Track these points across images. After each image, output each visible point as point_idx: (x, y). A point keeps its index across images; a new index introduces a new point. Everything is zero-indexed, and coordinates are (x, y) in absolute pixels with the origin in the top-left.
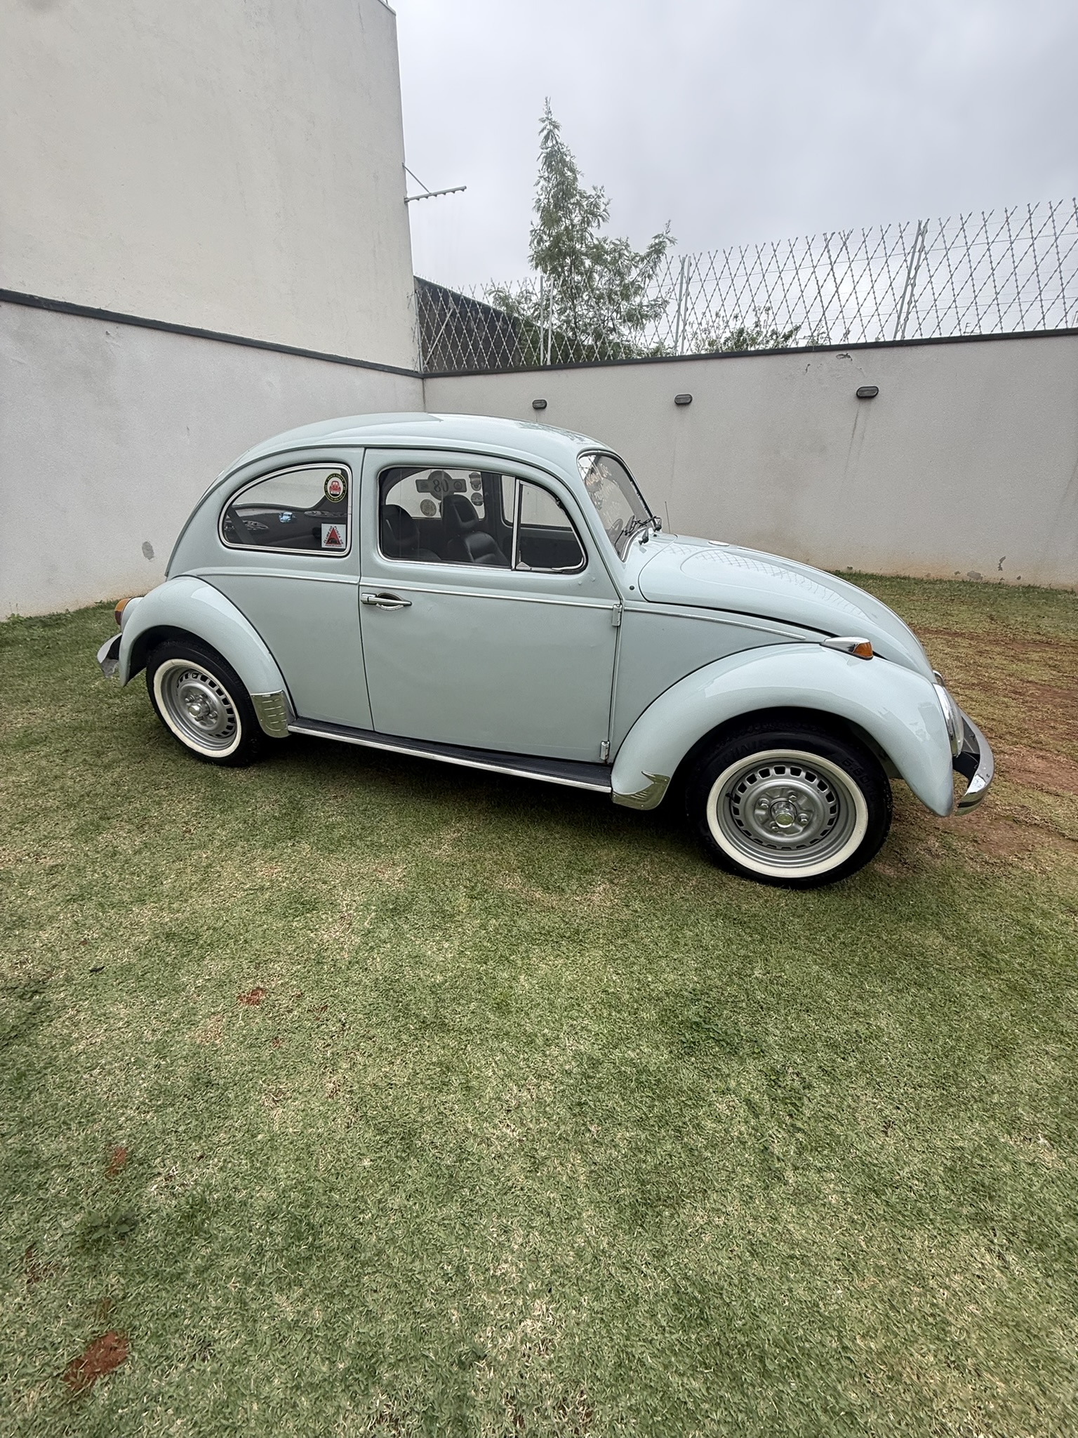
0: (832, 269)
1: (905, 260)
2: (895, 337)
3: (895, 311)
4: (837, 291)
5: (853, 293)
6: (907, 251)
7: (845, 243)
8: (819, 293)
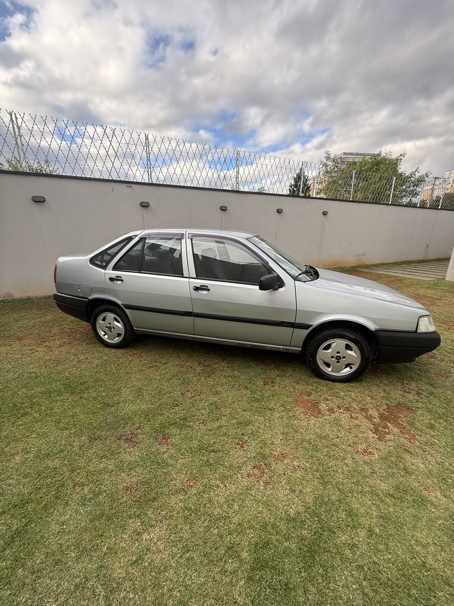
0: (111, 144)
1: (144, 149)
2: (149, 181)
3: (146, 170)
5: (125, 158)
6: (144, 145)
7: (114, 133)
8: (108, 154)
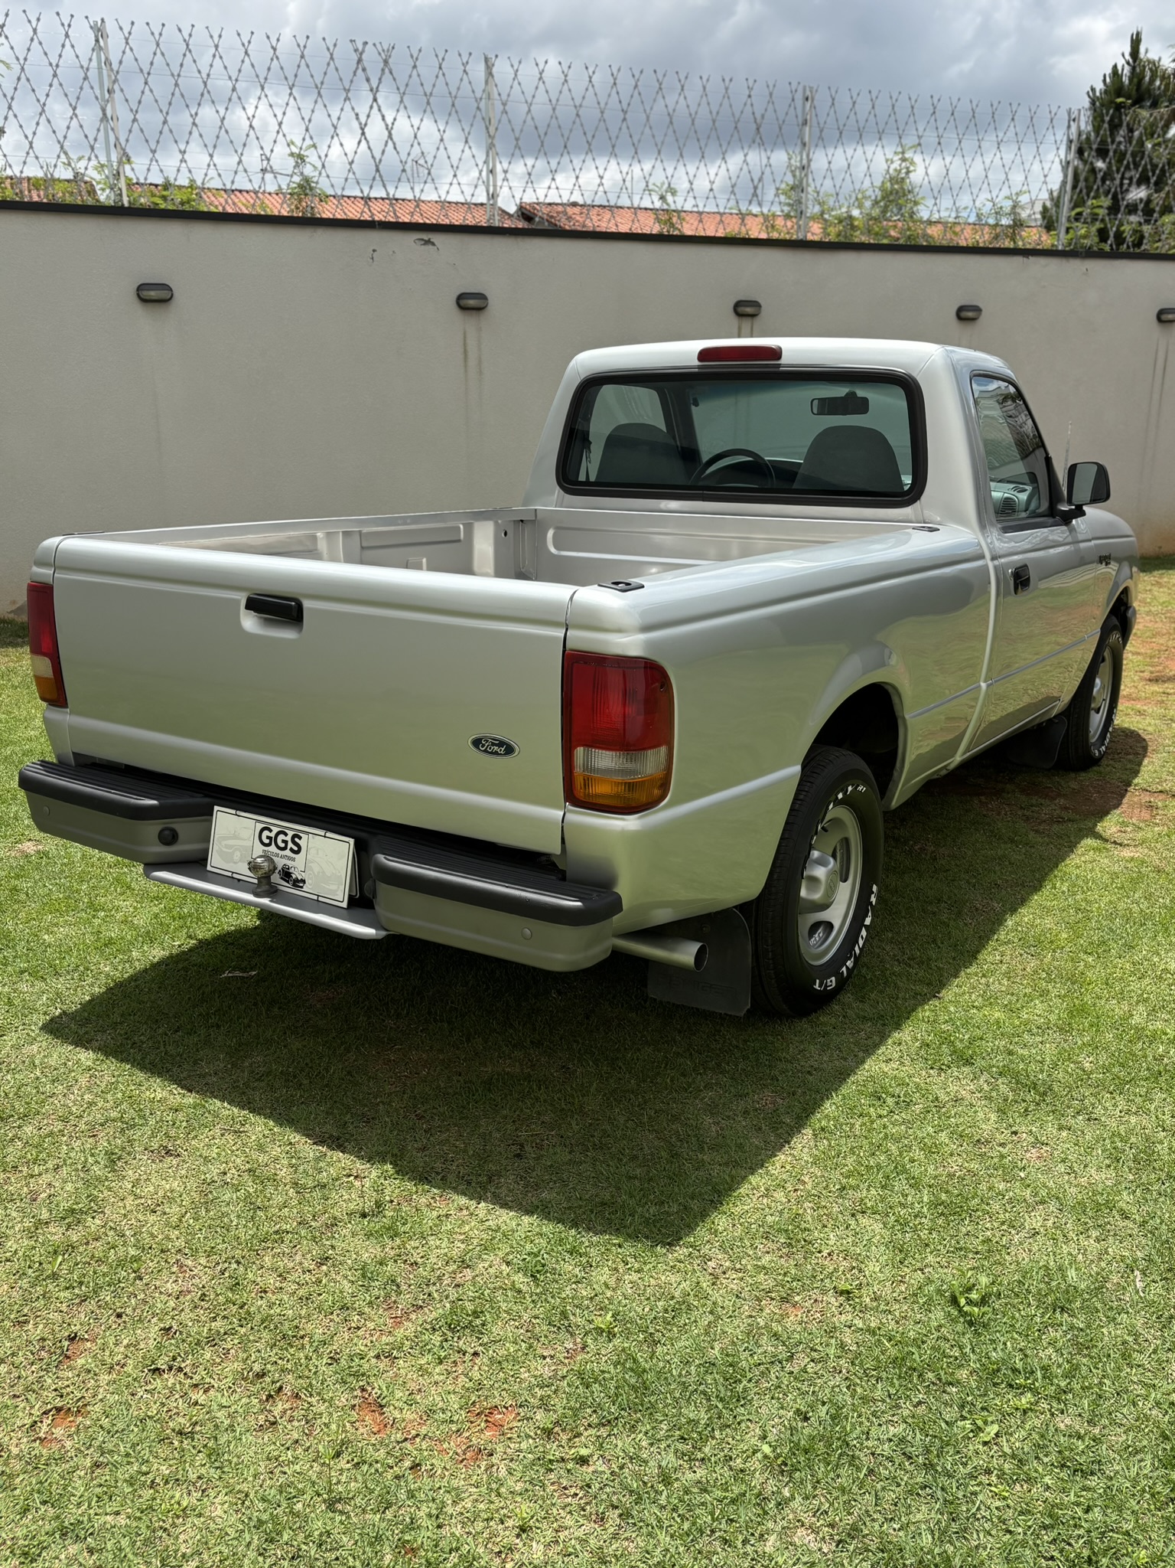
0: (375, 100)
1: (478, 108)
4: (390, 136)
5: (416, 144)
6: (478, 95)
7: (386, 62)
8: (363, 134)
